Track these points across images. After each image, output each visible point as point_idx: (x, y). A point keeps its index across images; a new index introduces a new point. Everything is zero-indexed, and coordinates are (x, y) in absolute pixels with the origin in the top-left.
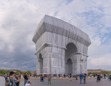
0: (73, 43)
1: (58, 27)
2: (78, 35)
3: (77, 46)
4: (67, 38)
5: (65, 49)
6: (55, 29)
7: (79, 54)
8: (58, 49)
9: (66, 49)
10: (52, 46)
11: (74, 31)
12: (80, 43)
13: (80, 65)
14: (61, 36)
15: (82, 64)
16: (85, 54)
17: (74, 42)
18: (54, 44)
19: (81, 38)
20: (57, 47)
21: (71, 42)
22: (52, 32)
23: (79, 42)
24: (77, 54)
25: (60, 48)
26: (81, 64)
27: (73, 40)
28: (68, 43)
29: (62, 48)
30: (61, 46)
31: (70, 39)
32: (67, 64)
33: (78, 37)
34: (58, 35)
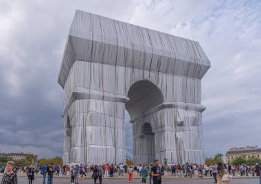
0: (148, 81)
1: (102, 43)
2: (160, 54)
3: (159, 86)
4: (129, 70)
5: (123, 101)
6: (97, 52)
7: (170, 106)
8: (106, 103)
9: (128, 99)
10: (89, 97)
12: (169, 77)
13: (176, 139)
14: (113, 67)
15: (180, 134)
16: (190, 105)
17: (151, 76)
18: (95, 92)
19: (169, 59)
20: (103, 98)
21: (141, 79)
22: (91, 61)
23: (166, 72)
24: (164, 107)
25: (109, 99)
26: (178, 136)
27: (147, 73)
28: (134, 82)
29: (116, 100)
30: (112, 95)
31: (136, 70)
32: (142, 137)
33: (160, 58)
34: (106, 66)
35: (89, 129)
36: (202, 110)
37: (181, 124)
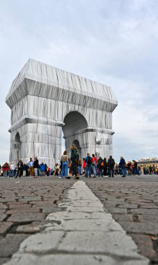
0: (77, 112)
1: (48, 85)
4: (65, 104)
5: (61, 125)
7: (92, 130)
8: (49, 126)
9: (64, 124)
10: (37, 122)
11: (79, 87)
13: (96, 153)
14: (54, 101)
16: (105, 129)
17: (79, 109)
18: (42, 118)
20: (47, 123)
21: (73, 110)
24: (88, 130)
25: (51, 124)
26: (97, 151)
27: (77, 107)
29: (56, 125)
30: (53, 121)
31: (70, 105)
35: (37, 145)
36: (112, 134)
37: (99, 143)
